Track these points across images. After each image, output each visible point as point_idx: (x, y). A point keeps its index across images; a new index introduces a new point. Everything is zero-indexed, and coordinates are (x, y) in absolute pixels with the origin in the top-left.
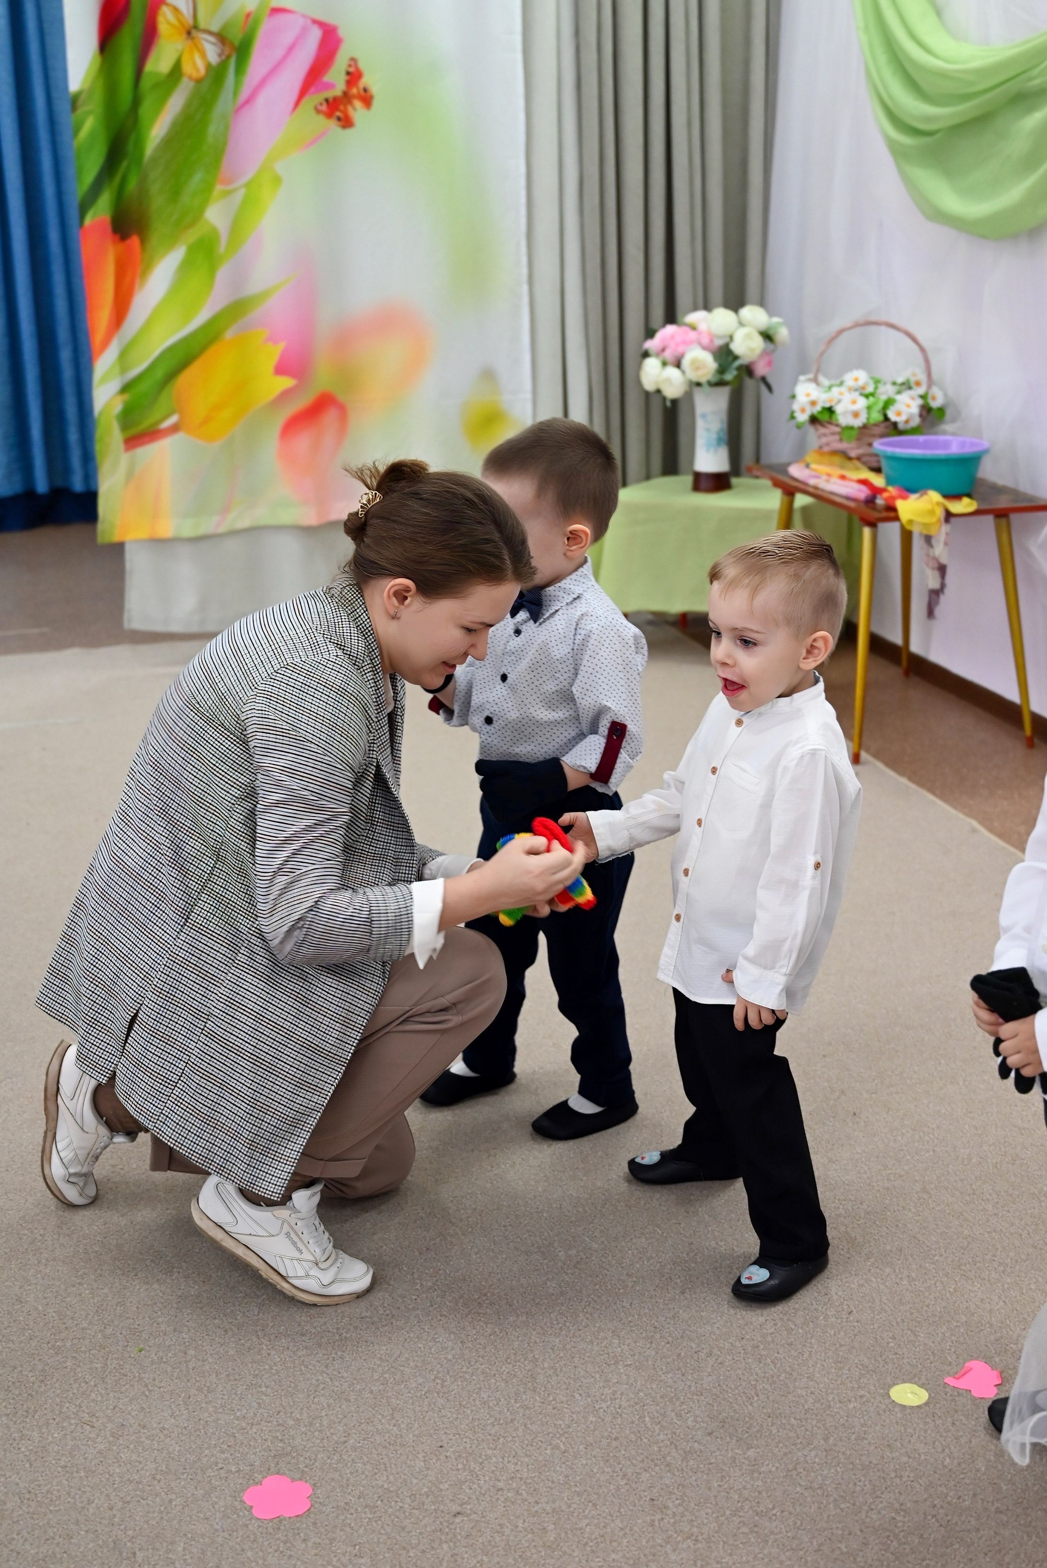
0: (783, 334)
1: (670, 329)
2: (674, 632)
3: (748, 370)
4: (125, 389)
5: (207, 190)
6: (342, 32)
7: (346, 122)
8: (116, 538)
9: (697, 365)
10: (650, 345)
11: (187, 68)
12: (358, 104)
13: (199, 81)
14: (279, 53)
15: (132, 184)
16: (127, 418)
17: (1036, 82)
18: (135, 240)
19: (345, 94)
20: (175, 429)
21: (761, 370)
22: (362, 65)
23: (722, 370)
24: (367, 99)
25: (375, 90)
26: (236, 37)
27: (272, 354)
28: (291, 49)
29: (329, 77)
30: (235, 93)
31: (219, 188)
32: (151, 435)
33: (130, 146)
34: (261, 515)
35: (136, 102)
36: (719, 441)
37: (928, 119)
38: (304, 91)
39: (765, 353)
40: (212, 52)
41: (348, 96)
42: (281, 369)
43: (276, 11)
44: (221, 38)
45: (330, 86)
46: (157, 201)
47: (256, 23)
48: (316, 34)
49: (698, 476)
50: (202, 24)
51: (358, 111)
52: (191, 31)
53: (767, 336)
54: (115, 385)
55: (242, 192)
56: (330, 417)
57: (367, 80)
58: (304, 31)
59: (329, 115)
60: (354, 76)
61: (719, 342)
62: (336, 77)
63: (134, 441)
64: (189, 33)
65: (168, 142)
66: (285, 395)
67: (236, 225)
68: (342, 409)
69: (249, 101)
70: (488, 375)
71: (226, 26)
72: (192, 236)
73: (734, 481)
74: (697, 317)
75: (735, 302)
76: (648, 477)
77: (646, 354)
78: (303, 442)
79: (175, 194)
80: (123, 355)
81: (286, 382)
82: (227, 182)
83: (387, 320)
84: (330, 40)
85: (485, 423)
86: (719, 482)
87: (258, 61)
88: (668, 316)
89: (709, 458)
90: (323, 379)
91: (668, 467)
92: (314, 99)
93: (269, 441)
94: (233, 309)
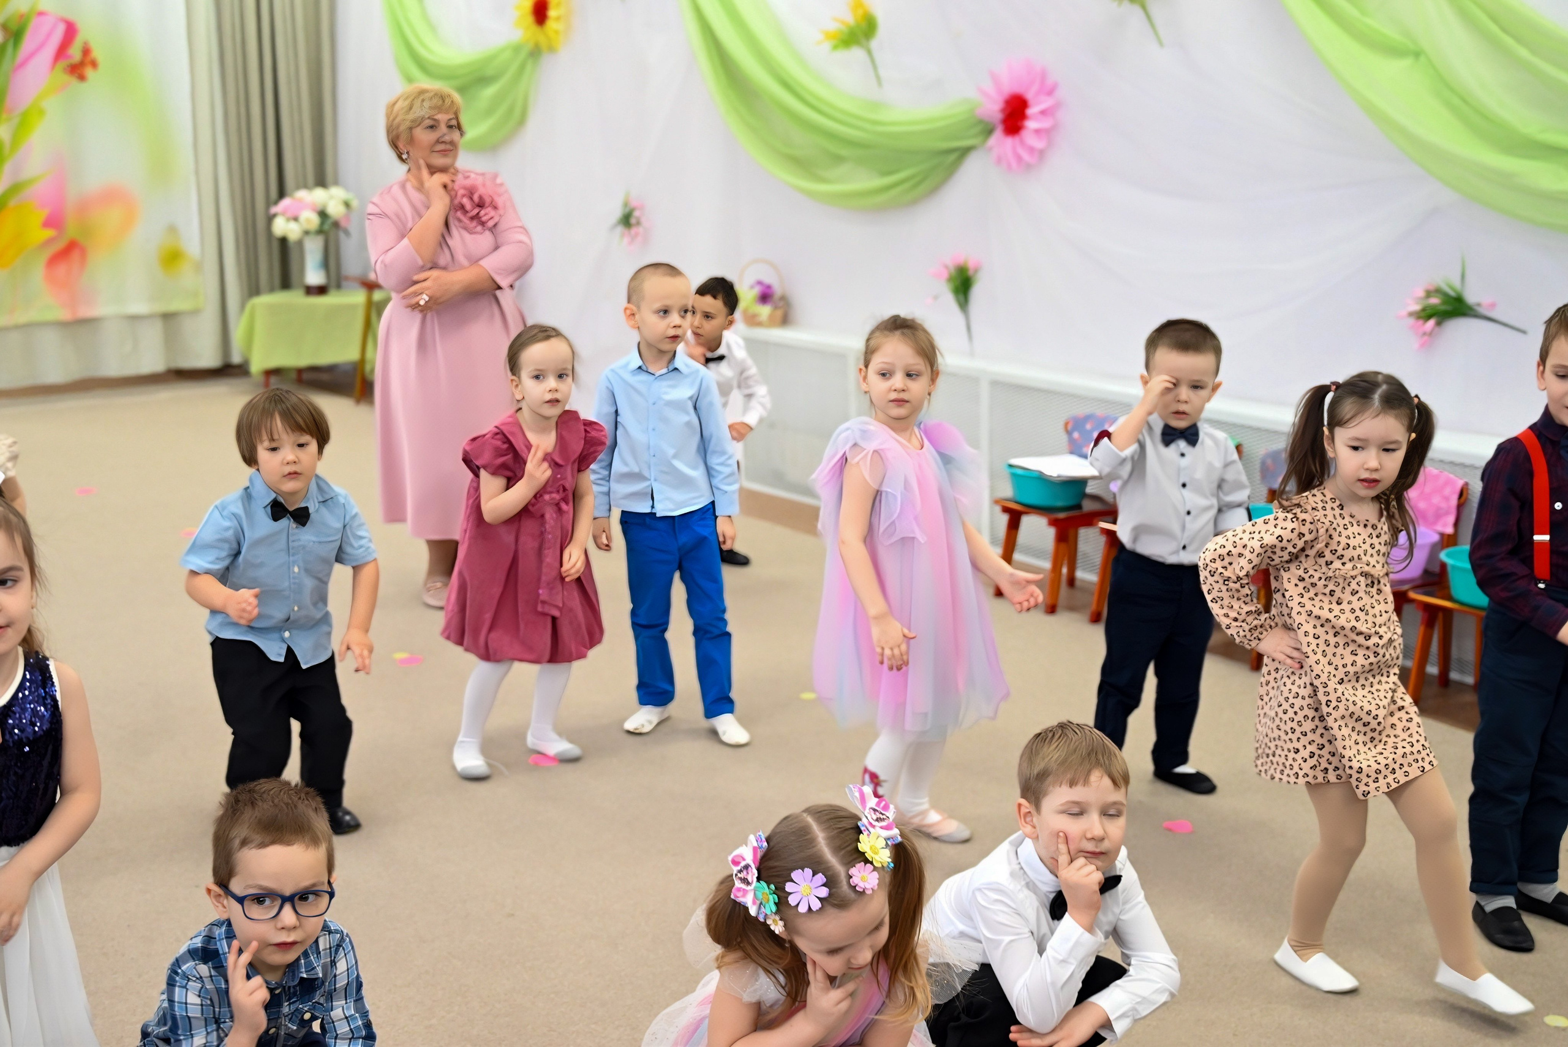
0: (355, 203)
1: (286, 202)
3: (336, 225)
6: (78, 26)
7: (82, 78)
9: (308, 221)
10: (274, 210)
12: (89, 68)
14: (42, 38)
17: (489, 73)
21: (343, 224)
22: (91, 45)
23: (322, 224)
24: (94, 64)
25: (99, 60)
26: (13, 26)
27: (42, 215)
28: (49, 35)
29: (70, 52)
30: (14, 60)
31: (4, 116)
34: (33, 315)
36: (320, 266)
38: (56, 60)
39: (345, 214)
41: (82, 63)
42: (46, 225)
43: (39, 13)
45: (69, 57)
47: (28, 21)
48: (62, 26)
49: (307, 288)
51: (89, 72)
53: (347, 205)
55: (17, 119)
56: (75, 255)
57: (97, 53)
58: (55, 25)
59: (72, 74)
60: (86, 51)
61: (319, 208)
62: (75, 53)
66: (49, 242)
67: (15, 138)
68: (83, 252)
69: (21, 66)
70: (172, 230)
71: (7, 20)
73: (329, 289)
74: (302, 194)
75: (322, 183)
76: (272, 290)
77: (275, 215)
78: (61, 269)
81: (49, 233)
82: (8, 113)
83: (112, 196)
84: (71, 31)
85: (172, 258)
86: (321, 290)
87: (27, 44)
88: (282, 194)
89: (314, 276)
90: (72, 231)
91: (286, 284)
92: (62, 64)
93: (38, 271)
94: (15, 188)
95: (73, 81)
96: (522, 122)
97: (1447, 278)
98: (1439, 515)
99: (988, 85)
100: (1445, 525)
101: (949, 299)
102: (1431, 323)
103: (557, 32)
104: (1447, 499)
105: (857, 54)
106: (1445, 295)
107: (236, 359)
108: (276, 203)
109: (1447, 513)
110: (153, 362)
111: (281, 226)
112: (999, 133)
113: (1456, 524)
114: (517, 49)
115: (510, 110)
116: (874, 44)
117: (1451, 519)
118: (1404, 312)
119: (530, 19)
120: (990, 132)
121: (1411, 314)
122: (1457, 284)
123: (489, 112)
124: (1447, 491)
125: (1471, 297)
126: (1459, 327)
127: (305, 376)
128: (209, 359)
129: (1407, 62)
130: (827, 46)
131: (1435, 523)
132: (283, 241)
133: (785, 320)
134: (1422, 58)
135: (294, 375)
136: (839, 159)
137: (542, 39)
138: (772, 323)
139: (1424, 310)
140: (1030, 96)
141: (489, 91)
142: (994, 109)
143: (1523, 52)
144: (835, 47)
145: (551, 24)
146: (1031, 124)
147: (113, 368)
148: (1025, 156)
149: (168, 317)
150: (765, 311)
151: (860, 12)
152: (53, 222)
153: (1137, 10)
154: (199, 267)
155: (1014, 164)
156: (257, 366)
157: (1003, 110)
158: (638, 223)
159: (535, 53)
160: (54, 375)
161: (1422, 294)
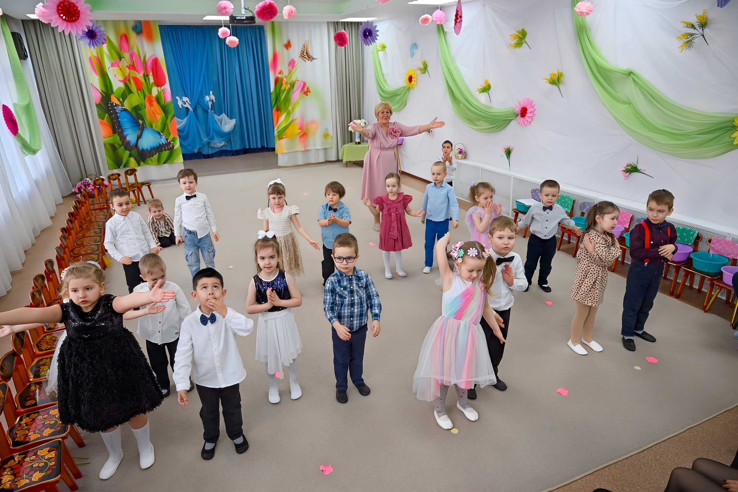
0: (367, 123)
2: (353, 164)
4: (278, 132)
5: (289, 105)
6: (306, 83)
7: (307, 95)
8: (277, 153)
10: (349, 125)
11: (286, 88)
12: (309, 93)
13: (288, 90)
14: (298, 86)
15: (279, 104)
16: (278, 136)
17: (398, 93)
18: (279, 112)
19: (307, 91)
20: (285, 138)
22: (309, 87)
24: (310, 92)
25: (311, 91)
26: (292, 84)
27: (298, 127)
28: (300, 85)
29: (304, 89)
30: (292, 92)
31: (290, 104)
32: (282, 138)
33: (278, 99)
34: (296, 149)
35: (279, 93)
36: (359, 138)
37: (386, 96)
38: (301, 91)
39: (365, 126)
40: (289, 86)
41: (307, 92)
42: (299, 129)
43: (298, 81)
44: (290, 84)
45: (305, 90)
46: (282, 106)
47: (295, 82)
48: (303, 83)
49: (356, 142)
50: (288, 82)
51: (309, 94)
52: (287, 83)
54: (277, 132)
55: (293, 105)
56: (306, 135)
57: (310, 89)
58: (301, 83)
59: (305, 94)
60: (308, 89)
62: (306, 89)
63: (279, 139)
64: (286, 84)
65: (284, 98)
66: (300, 133)
67: (293, 110)
68: (307, 134)
69: (294, 93)
70: (327, 129)
71: (291, 82)
72: (287, 111)
73: (361, 143)
74: (355, 121)
75: (360, 119)
76: (348, 143)
77: (349, 126)
78: (302, 139)
79: (285, 105)
80: (278, 127)
81: (300, 131)
82: (291, 103)
83: (313, 122)
84: (305, 84)
85: (326, 136)
86: (359, 143)
87: (295, 87)
88: (351, 121)
89: (358, 140)
90: (304, 131)
91: (351, 141)
92: (302, 92)
93: (298, 139)
94: (292, 121)
95: (305, 95)
96: (405, 105)
97: (633, 161)
98: (625, 223)
99: (517, 104)
100: (626, 226)
101: (505, 156)
102: (628, 173)
103: (414, 84)
104: (628, 219)
105: (485, 94)
106: (632, 166)
107: (340, 159)
108: (349, 123)
109: (627, 223)
110: (322, 160)
111: (350, 129)
112: (519, 116)
113: (629, 226)
114: (405, 87)
115: (403, 103)
116: (490, 92)
117: (628, 224)
118: (621, 170)
119: (408, 81)
120: (518, 116)
121: (622, 171)
122: (636, 164)
123: (398, 103)
124: (628, 217)
125: (639, 168)
126: (635, 175)
127: (355, 162)
128: (334, 158)
129: (627, 105)
130: (478, 92)
131: (624, 225)
132: (351, 131)
133: (465, 157)
134: (631, 104)
135: (353, 162)
136: (480, 120)
137: (410, 86)
138: (462, 159)
139: (626, 170)
140: (528, 108)
141: (398, 97)
142: (518, 110)
143: (659, 106)
144: (480, 93)
145: (412, 82)
146: (527, 115)
147: (313, 161)
148: (526, 123)
149: (325, 149)
150: (460, 156)
151: (487, 84)
152: (301, 128)
153: (557, 87)
154: (332, 138)
155: (523, 125)
156: (344, 161)
157: (521, 111)
158: (432, 132)
159: (409, 89)
160: (301, 163)
161: (626, 166)
